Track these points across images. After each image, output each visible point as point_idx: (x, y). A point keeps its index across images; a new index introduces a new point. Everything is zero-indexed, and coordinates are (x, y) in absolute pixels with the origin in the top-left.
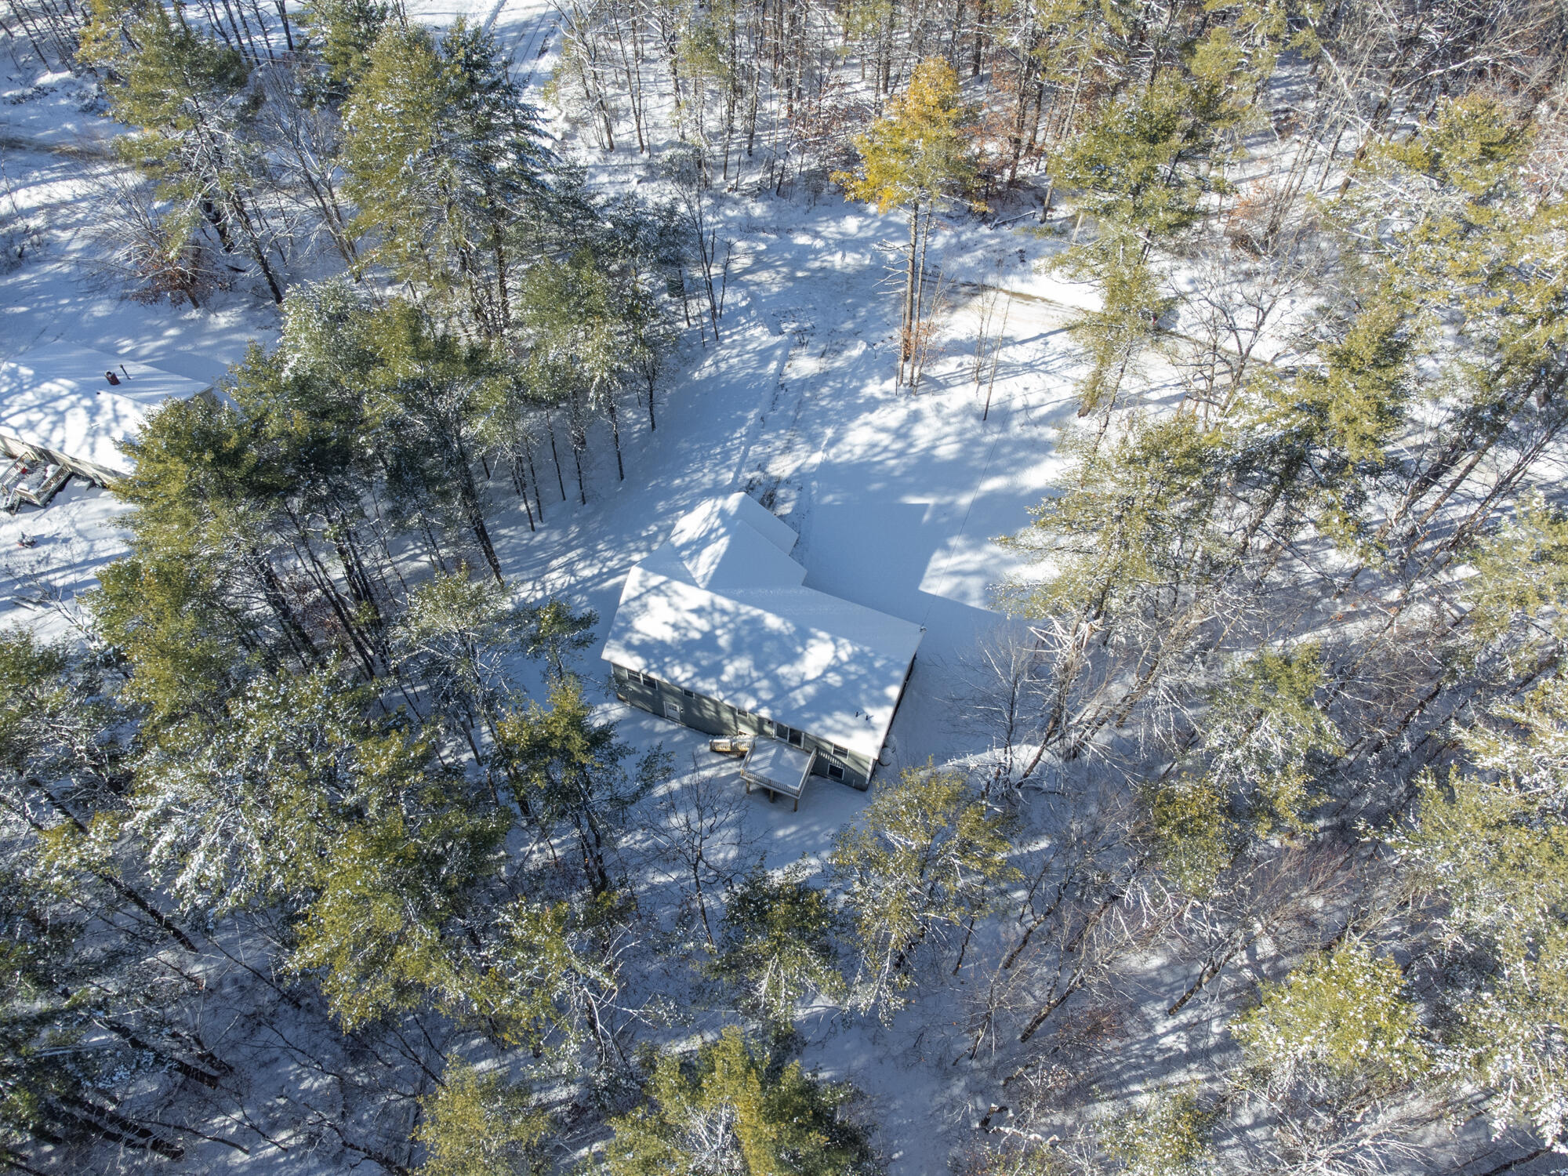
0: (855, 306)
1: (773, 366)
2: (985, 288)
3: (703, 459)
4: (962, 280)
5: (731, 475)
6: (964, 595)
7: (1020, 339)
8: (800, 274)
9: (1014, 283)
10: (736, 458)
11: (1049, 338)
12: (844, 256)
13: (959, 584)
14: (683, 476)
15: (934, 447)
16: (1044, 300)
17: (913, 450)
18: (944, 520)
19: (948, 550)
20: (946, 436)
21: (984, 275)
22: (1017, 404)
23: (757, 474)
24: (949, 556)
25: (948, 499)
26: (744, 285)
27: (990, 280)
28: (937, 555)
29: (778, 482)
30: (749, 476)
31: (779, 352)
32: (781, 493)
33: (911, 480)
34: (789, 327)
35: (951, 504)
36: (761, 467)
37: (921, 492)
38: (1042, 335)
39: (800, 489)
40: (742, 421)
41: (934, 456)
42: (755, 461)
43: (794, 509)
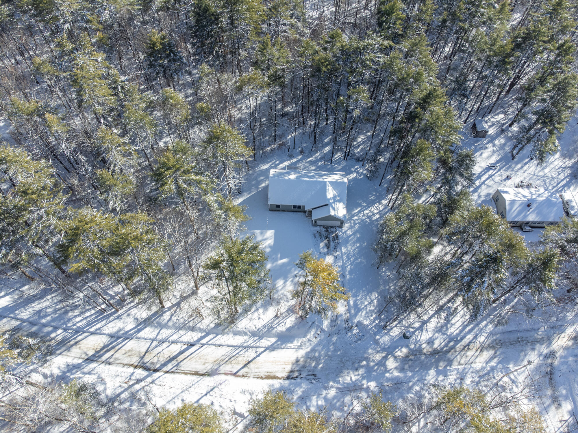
0: (335, 350)
1: (352, 303)
2: (288, 378)
3: (354, 255)
4: (299, 380)
5: (343, 251)
6: (261, 233)
7: (267, 351)
8: (364, 363)
9: (277, 384)
10: (345, 257)
11: (255, 355)
12: (351, 379)
13: (264, 236)
14: (357, 247)
15: (284, 283)
16: (261, 378)
17: (290, 280)
18: (274, 256)
19: (270, 247)
20: (282, 289)
21: (290, 384)
22: (261, 310)
23: (336, 254)
24: (269, 244)
25: (275, 264)
26: (384, 350)
27: (287, 382)
28: (272, 244)
29: (328, 253)
30: (338, 253)
31: (353, 311)
32: (326, 250)
33: (288, 268)
34: (355, 331)
35: (273, 263)
36: (336, 257)
37: (283, 264)
38: (258, 356)
39: (320, 253)
40: (351, 273)
41: (284, 279)
42: (339, 259)
43: (319, 246)
